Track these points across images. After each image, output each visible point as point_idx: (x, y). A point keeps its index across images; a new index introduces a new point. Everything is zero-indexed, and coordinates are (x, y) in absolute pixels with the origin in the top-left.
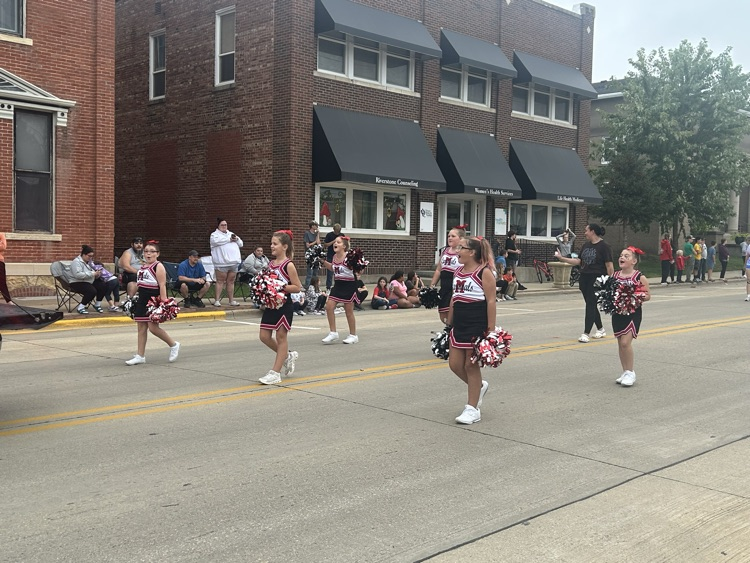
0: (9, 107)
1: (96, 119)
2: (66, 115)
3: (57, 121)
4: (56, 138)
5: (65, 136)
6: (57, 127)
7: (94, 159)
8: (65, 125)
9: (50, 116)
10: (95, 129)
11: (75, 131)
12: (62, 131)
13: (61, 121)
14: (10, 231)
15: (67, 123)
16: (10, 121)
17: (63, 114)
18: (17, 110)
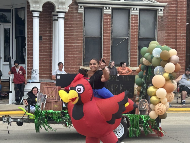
0: (137, 9)
1: (177, 11)
2: (163, 11)
3: (158, 13)
4: (158, 22)
5: (162, 20)
6: (158, 16)
7: (176, 30)
8: (162, 15)
9: (156, 11)
10: (176, 16)
11: (167, 17)
12: (161, 18)
13: (160, 13)
14: (136, 66)
15: (163, 14)
16: (137, 15)
17: (161, 10)
18: (140, 10)
